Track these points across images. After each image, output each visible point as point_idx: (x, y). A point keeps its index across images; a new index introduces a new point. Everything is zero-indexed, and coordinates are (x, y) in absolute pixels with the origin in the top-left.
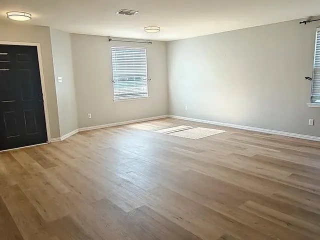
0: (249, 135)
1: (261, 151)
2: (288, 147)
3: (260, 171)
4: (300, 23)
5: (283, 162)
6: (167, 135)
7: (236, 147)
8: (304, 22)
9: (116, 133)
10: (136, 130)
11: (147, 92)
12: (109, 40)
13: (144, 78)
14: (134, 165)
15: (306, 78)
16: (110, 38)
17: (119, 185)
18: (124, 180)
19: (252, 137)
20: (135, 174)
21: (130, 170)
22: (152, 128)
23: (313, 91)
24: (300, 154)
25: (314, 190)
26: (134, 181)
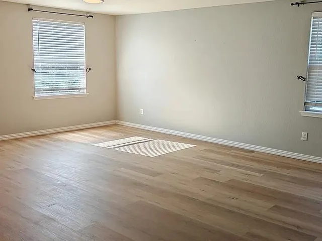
0: (226, 151)
1: (238, 174)
2: (273, 169)
3: (233, 202)
4: (292, 4)
5: (264, 189)
6: (113, 150)
7: (205, 168)
8: (297, 3)
9: (36, 146)
10: (67, 141)
11: (85, 86)
12: (30, 10)
13: (81, 67)
14: (60, 194)
15: (299, 78)
16: (31, 7)
17: (36, 223)
18: (44, 216)
19: (228, 154)
20: (60, 208)
21: (54, 202)
22: (91, 139)
23: (307, 95)
24: (286, 179)
25: (298, 227)
26: (58, 218)
